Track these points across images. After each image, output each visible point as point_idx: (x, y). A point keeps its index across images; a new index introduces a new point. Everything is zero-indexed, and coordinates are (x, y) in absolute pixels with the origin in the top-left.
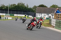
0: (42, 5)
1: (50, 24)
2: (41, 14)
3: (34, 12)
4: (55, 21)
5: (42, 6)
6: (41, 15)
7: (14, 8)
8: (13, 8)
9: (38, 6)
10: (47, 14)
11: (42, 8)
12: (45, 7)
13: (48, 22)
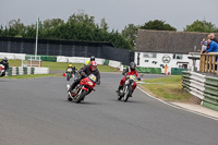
0: (156, 22)
1: (184, 92)
2: (155, 57)
3: (127, 47)
4: (204, 81)
5: (156, 26)
6: (151, 60)
7: (56, 34)
8: (54, 34)
9: (142, 28)
10: (175, 53)
11: (158, 34)
12: (169, 28)
13: (179, 85)
